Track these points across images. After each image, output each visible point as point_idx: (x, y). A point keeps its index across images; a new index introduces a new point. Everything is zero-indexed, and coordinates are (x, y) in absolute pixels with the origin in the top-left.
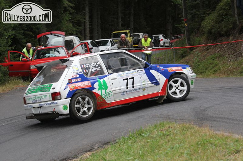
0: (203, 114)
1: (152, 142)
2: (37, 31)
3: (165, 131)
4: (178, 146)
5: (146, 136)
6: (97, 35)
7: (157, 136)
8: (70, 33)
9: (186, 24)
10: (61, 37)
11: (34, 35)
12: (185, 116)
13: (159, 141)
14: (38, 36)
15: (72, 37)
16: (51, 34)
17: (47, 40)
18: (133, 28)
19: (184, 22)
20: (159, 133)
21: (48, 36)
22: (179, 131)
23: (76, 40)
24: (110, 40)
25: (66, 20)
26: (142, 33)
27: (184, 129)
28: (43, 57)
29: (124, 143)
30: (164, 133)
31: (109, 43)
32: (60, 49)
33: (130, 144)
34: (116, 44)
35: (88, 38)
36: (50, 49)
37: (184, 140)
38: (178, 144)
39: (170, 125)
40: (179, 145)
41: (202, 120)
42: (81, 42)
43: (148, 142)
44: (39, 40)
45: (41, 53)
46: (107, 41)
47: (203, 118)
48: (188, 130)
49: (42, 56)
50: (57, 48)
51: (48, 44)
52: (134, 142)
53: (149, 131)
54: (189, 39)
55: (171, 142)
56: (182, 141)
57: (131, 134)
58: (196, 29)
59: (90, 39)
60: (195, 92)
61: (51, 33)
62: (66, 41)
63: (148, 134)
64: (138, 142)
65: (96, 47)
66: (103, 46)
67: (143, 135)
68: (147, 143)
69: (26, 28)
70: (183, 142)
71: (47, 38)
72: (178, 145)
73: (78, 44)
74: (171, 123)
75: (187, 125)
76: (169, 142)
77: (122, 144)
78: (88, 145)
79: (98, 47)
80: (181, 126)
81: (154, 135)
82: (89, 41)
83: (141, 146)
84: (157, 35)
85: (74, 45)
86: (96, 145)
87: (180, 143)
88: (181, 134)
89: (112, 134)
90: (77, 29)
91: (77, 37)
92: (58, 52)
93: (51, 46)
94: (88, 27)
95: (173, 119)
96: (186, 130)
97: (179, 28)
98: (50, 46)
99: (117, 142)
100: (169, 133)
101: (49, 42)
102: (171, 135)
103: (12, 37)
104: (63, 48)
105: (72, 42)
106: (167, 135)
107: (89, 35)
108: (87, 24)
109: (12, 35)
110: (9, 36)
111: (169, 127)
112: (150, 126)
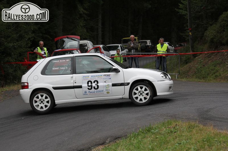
0: (206, 115)
1: (161, 137)
2: (55, 35)
3: (172, 128)
6: (108, 40)
7: (165, 132)
8: (84, 37)
9: (190, 33)
11: (51, 39)
13: (167, 137)
14: (56, 39)
15: (86, 41)
16: (68, 38)
17: (64, 43)
18: (141, 35)
19: (189, 31)
20: (167, 130)
21: (65, 39)
22: (185, 129)
23: (89, 44)
24: (120, 46)
25: (81, 26)
26: (149, 41)
27: (190, 127)
29: (135, 138)
30: (171, 130)
31: (119, 48)
32: (75, 52)
33: (140, 139)
34: (125, 49)
35: (101, 42)
36: (66, 51)
37: (190, 137)
39: (177, 123)
40: (186, 141)
41: (206, 120)
42: (94, 46)
46: (118, 46)
47: (206, 118)
48: (193, 128)
50: (72, 51)
51: (64, 47)
53: (157, 128)
54: (192, 47)
55: (178, 138)
57: (140, 130)
58: (199, 38)
59: (102, 44)
60: (198, 95)
61: (67, 37)
62: (80, 44)
63: (157, 130)
64: (147, 138)
65: (107, 51)
66: (113, 51)
70: (190, 139)
71: (64, 42)
73: (91, 48)
74: (178, 121)
75: (193, 123)
76: (176, 138)
77: (133, 139)
78: (101, 139)
79: (109, 51)
80: (187, 124)
81: (163, 132)
82: (101, 46)
83: (150, 141)
85: (87, 49)
86: (108, 139)
87: (186, 139)
88: (187, 131)
89: (122, 130)
90: (90, 35)
91: (90, 41)
94: (100, 33)
95: (179, 118)
96: (192, 128)
97: (184, 36)
98: (66, 48)
99: (128, 137)
100: (176, 131)
101: (65, 45)
102: (178, 132)
103: (32, 39)
104: (78, 51)
105: (86, 46)
106: (174, 132)
107: (101, 40)
108: (100, 30)
109: (32, 38)
110: (29, 38)
111: (176, 125)
112: (159, 124)
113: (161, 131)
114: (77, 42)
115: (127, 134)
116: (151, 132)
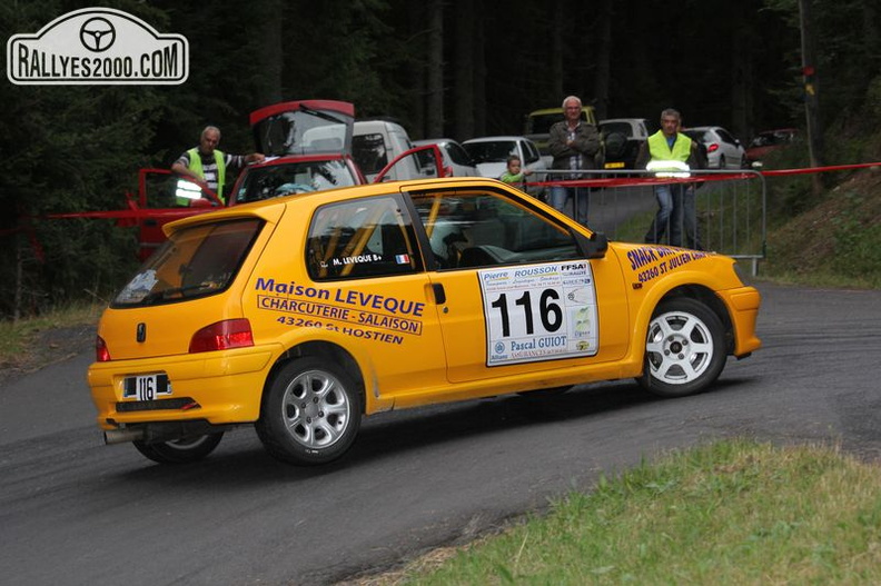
0: (875, 419)
1: (687, 510)
2: (250, 98)
3: (735, 474)
4: (787, 527)
5: (661, 490)
6: (471, 120)
7: (704, 490)
8: (371, 109)
10: (341, 122)
11: (236, 114)
12: (806, 425)
13: (713, 509)
14: (255, 117)
15: (381, 123)
16: (304, 109)
17: (288, 131)
18: (606, 97)
19: (804, 79)
20: (714, 482)
21: (291, 116)
22: (788, 475)
23: (392, 135)
24: (522, 143)
25: (358, 62)
26: (640, 120)
27: (805, 468)
28: (269, 193)
29: (580, 513)
30: (730, 481)
32: (336, 167)
33: (602, 519)
34: (541, 158)
35: (440, 129)
36: (296, 164)
37: (808, 507)
38: (788, 519)
39: (755, 453)
40: (792, 523)
41: (874, 440)
42: (412, 144)
43: (669, 513)
44: (258, 132)
45: (262, 181)
46: (512, 145)
47: (875, 431)
48: (821, 472)
49: (266, 191)
50: (324, 162)
51: (288, 147)
52: (618, 514)
53: (672, 475)
55: (759, 511)
56: (803, 511)
57: (604, 482)
58: (846, 109)
59: (445, 136)
61: (301, 105)
62: (357, 137)
63: (671, 483)
64: (631, 514)
65: (466, 164)
66: (491, 164)
67: (653, 485)
68: (668, 515)
69: (208, 86)
70: (807, 513)
71: (288, 125)
72: (784, 523)
73: (401, 152)
74: (757, 446)
75: (819, 454)
76: (750, 512)
77: (573, 517)
78: (443, 523)
79: (473, 165)
80: (796, 455)
81: (695, 488)
82: (442, 144)
83: (644, 527)
84: (696, 129)
85: (385, 155)
86: (472, 523)
87: (792, 516)
88: (796, 485)
89: (530, 484)
90: (396, 98)
91: (398, 123)
92: (328, 177)
93: (301, 156)
94: (438, 89)
96: (814, 473)
97: (782, 102)
98: (298, 154)
99: (552, 512)
100: (750, 483)
101: (293, 140)
102: (759, 490)
103: (156, 117)
104: (345, 164)
105: (381, 142)
106: (743, 489)
107: (442, 120)
108: (437, 78)
109: (156, 110)
110: (145, 113)
111: (751, 459)
112: (679, 454)
113: (687, 485)
114: (344, 126)
115: (548, 498)
116: (649, 488)
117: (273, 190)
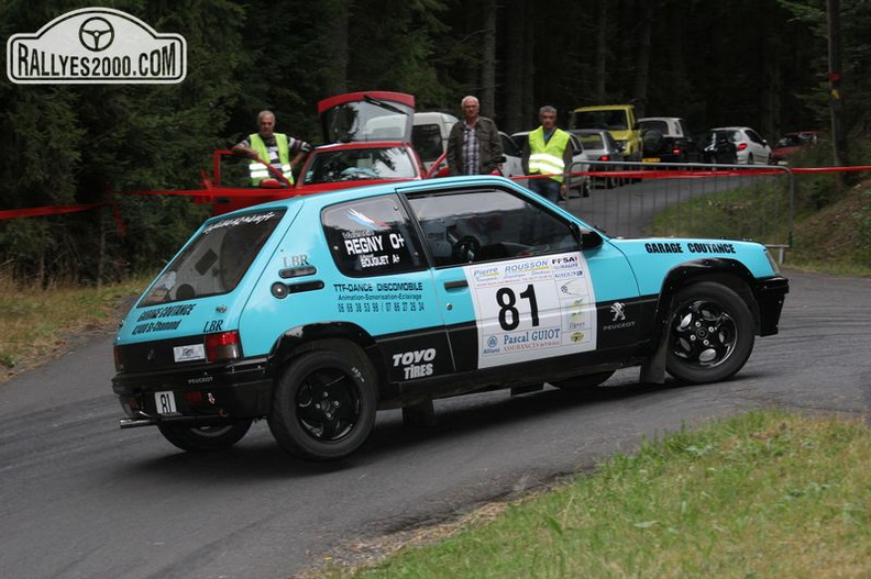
2: (317, 88)
3: (769, 440)
4: (818, 488)
5: (700, 453)
6: (520, 114)
8: (428, 101)
9: (835, 92)
10: (402, 112)
12: (832, 398)
14: (323, 105)
15: (438, 114)
16: (368, 100)
17: (353, 120)
18: (644, 97)
19: (829, 85)
20: (749, 447)
21: (356, 106)
22: (818, 442)
25: (417, 58)
26: (676, 120)
27: (834, 436)
28: (333, 177)
29: (624, 474)
30: (764, 446)
32: (397, 154)
33: (644, 479)
36: (359, 150)
37: (838, 470)
38: (819, 482)
39: (787, 422)
40: (823, 485)
43: (708, 475)
44: (325, 120)
45: (327, 165)
48: (849, 441)
49: (331, 174)
50: (385, 149)
51: (352, 135)
52: (660, 474)
53: (710, 440)
54: (842, 146)
56: (833, 475)
57: (646, 445)
61: (364, 96)
63: (709, 447)
64: (672, 474)
65: (513, 155)
67: (692, 448)
68: (706, 478)
70: (836, 477)
71: (353, 114)
72: (816, 485)
74: (789, 415)
75: (847, 424)
76: (783, 475)
77: (617, 477)
78: (496, 480)
80: (826, 424)
81: (731, 452)
83: (684, 487)
84: (727, 129)
85: (441, 143)
86: (522, 480)
87: (823, 479)
88: (826, 451)
89: (576, 447)
90: (452, 92)
91: (453, 115)
92: (388, 163)
93: (364, 143)
94: (490, 85)
95: (792, 404)
96: (842, 441)
97: (808, 106)
98: (362, 140)
99: (598, 472)
100: (783, 448)
101: (357, 129)
102: (791, 455)
103: (231, 103)
104: (405, 151)
105: (437, 132)
106: (776, 454)
107: (494, 114)
108: (489, 75)
109: (231, 96)
110: (221, 99)
111: (783, 427)
112: (716, 422)
113: (724, 449)
114: (405, 116)
115: (594, 459)
116: (688, 452)
117: (339, 174)
